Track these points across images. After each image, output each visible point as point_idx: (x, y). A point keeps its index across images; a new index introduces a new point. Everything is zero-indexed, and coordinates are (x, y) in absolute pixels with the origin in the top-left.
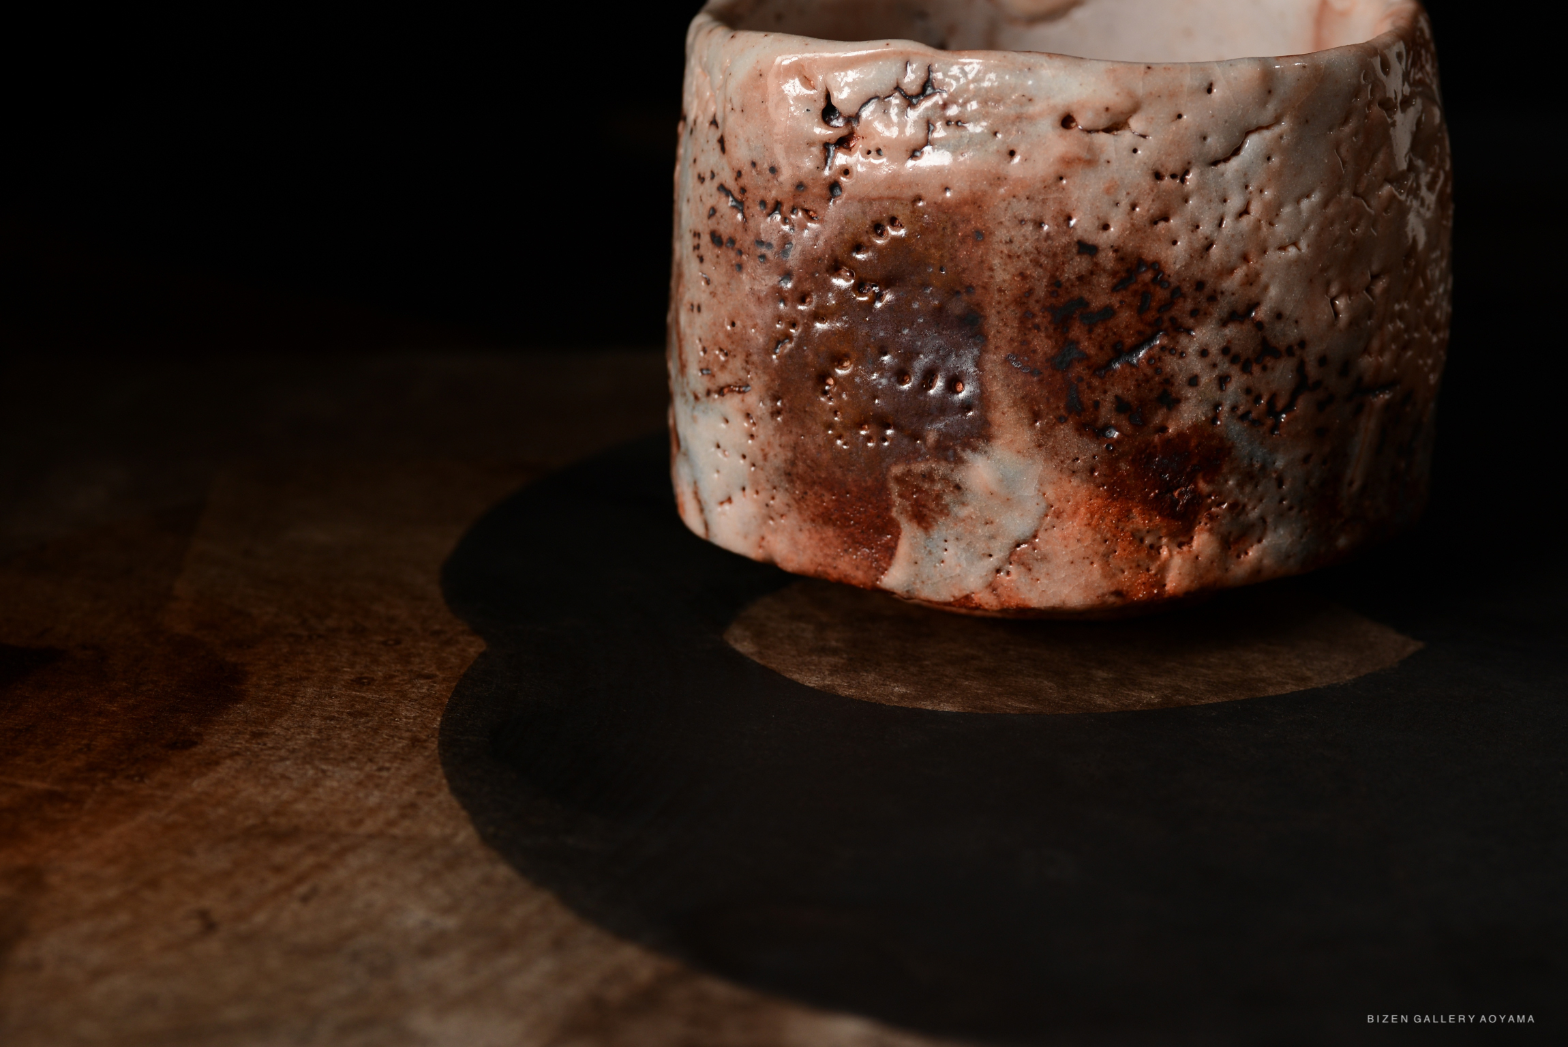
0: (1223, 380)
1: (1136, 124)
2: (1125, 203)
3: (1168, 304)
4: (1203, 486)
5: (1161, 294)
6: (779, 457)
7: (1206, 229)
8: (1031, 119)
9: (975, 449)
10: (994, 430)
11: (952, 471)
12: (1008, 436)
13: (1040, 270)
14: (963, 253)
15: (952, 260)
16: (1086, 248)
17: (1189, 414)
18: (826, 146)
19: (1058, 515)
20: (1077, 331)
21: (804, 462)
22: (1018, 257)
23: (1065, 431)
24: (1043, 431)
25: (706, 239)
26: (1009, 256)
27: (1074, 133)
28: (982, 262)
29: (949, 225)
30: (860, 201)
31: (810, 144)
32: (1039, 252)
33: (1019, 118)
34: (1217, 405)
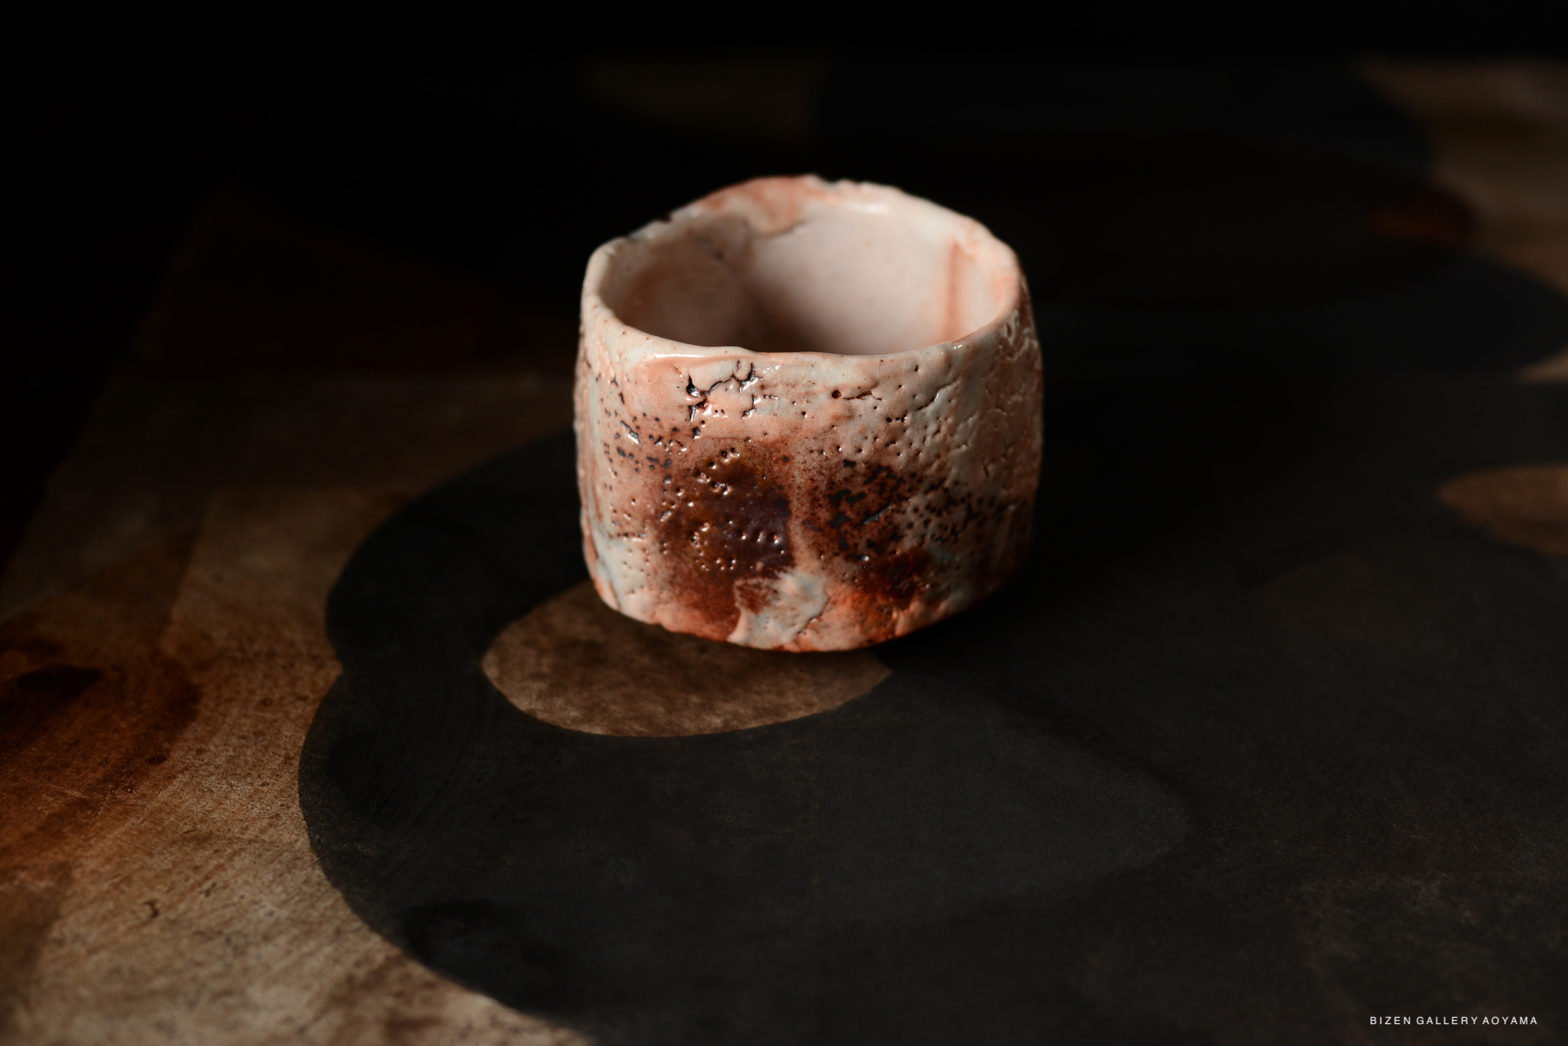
0: (926, 523)
1: (876, 393)
2: (870, 437)
3: (896, 487)
4: (916, 578)
5: (891, 482)
6: (664, 573)
7: (915, 445)
8: (814, 394)
9: (785, 572)
10: (797, 561)
11: (772, 583)
12: (805, 565)
13: (823, 477)
14: (776, 468)
15: (770, 472)
16: (849, 463)
17: (908, 543)
18: (690, 407)
19: (835, 603)
20: (844, 507)
21: (681, 577)
22: (810, 470)
23: (838, 560)
24: (825, 561)
25: (613, 451)
26: (804, 470)
27: (840, 401)
28: (788, 473)
29: (767, 454)
30: (713, 439)
31: (681, 407)
32: (822, 468)
33: (807, 394)
34: (923, 536)
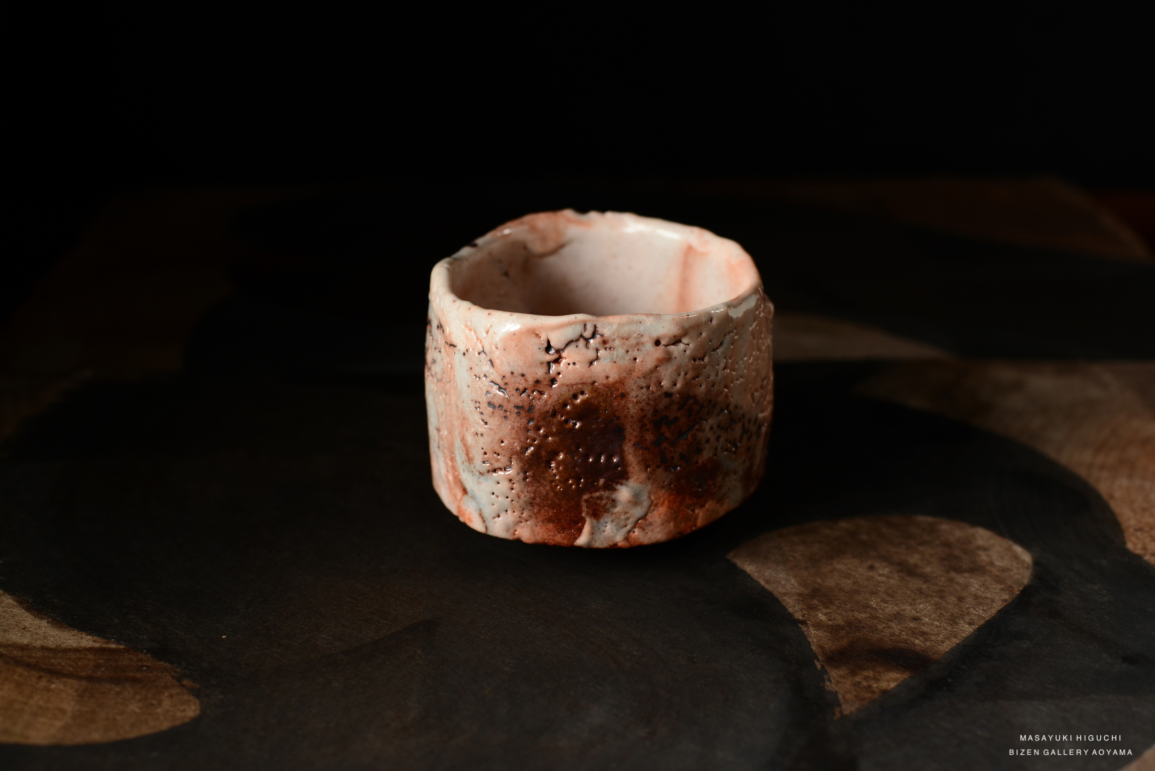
0: (718, 438)
1: (685, 340)
2: (682, 374)
3: (699, 411)
4: (709, 483)
5: (696, 408)
6: (526, 496)
7: (712, 377)
8: (643, 344)
9: (621, 484)
10: (630, 475)
11: (611, 494)
12: (636, 477)
13: (649, 407)
14: (616, 403)
15: (611, 407)
16: (668, 394)
17: (706, 454)
18: (549, 363)
19: (656, 505)
20: (664, 429)
21: (540, 498)
22: (640, 402)
23: (660, 471)
24: (651, 473)
25: (484, 405)
26: (636, 403)
27: (661, 347)
28: (624, 406)
29: (609, 392)
30: (567, 385)
31: (542, 363)
32: (649, 399)
33: (638, 344)
34: (716, 449)
